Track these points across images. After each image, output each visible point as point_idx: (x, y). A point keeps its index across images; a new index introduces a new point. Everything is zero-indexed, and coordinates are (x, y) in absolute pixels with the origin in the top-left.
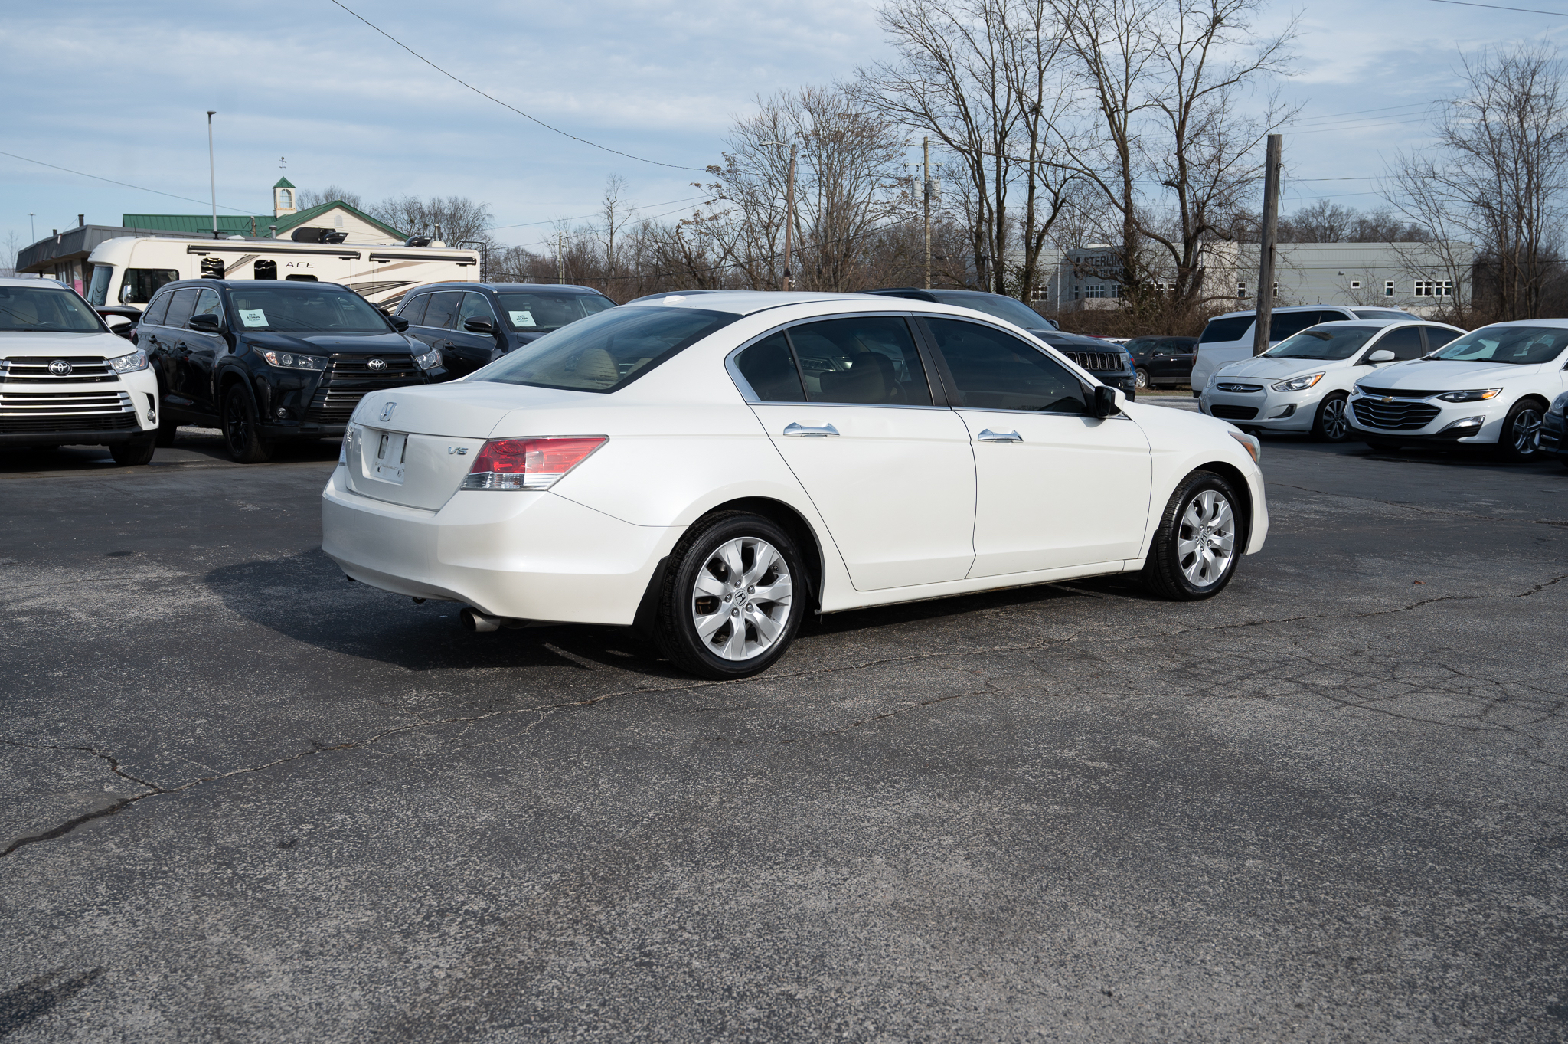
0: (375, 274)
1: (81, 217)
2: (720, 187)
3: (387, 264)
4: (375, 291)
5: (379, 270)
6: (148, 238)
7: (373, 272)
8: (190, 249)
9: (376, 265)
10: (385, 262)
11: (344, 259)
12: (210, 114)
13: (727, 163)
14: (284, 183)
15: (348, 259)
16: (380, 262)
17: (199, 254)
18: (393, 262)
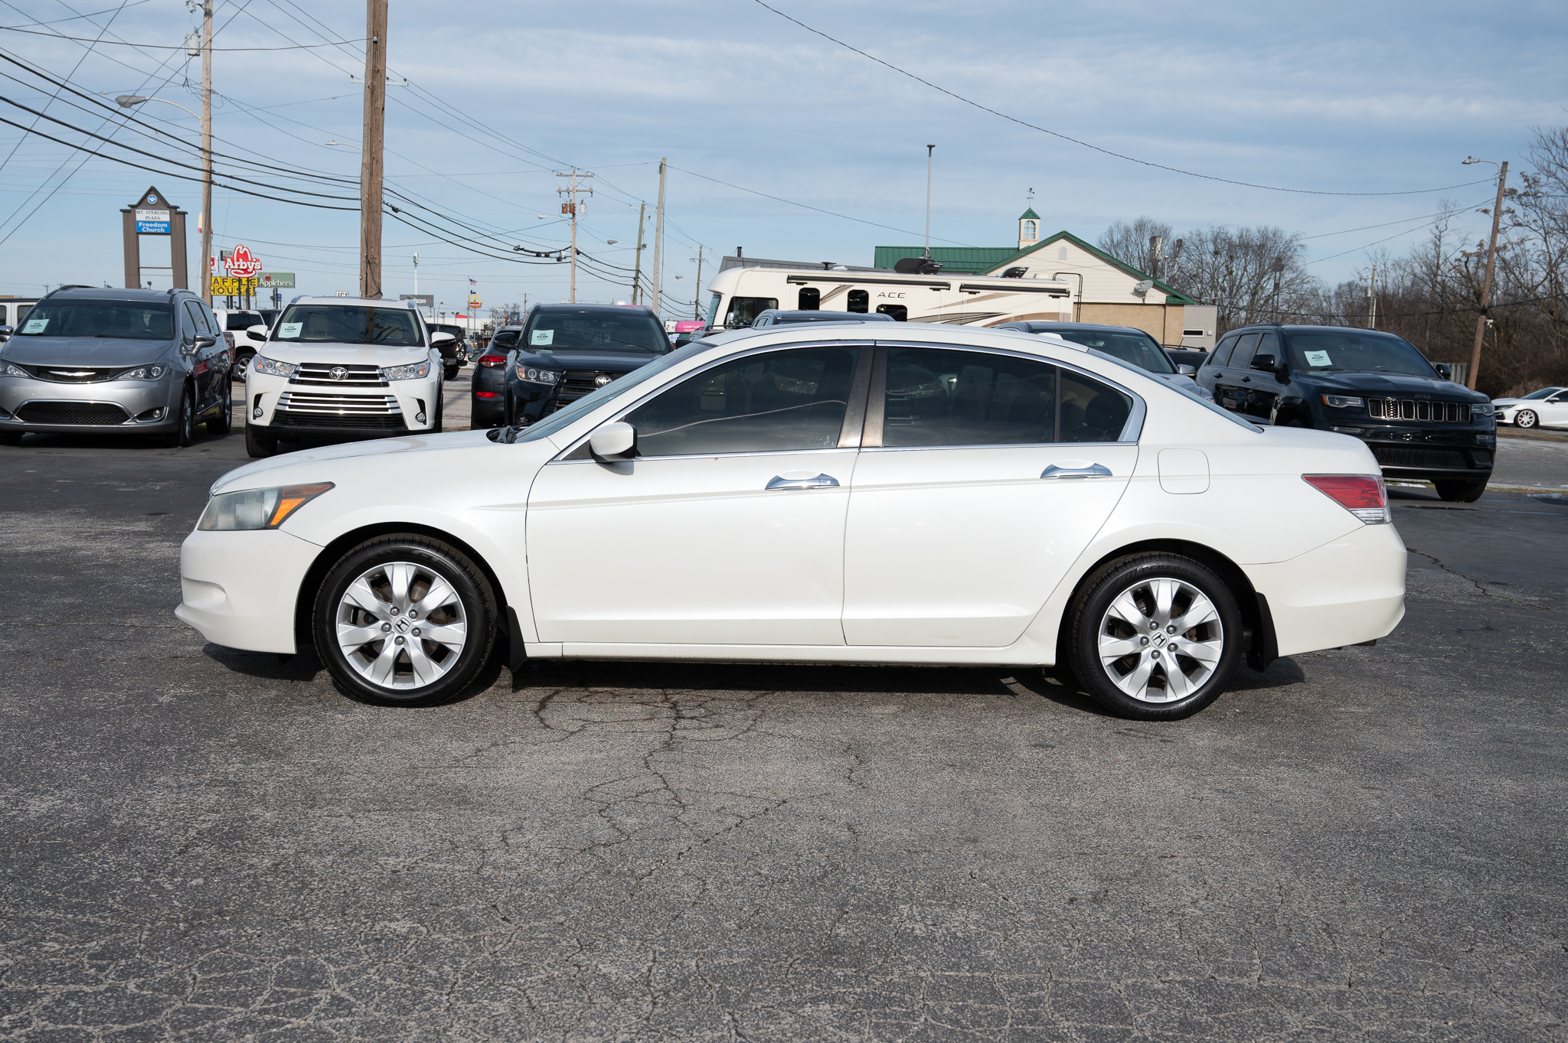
0: (964, 305)
1: (739, 248)
2: (1513, 212)
3: (977, 295)
4: (963, 322)
5: (968, 301)
6: (754, 269)
7: (962, 303)
8: (790, 279)
9: (966, 296)
10: (975, 293)
11: (934, 289)
12: (930, 147)
13: (1526, 184)
14: (1030, 215)
15: (939, 290)
16: (970, 293)
17: (798, 284)
18: (983, 293)
